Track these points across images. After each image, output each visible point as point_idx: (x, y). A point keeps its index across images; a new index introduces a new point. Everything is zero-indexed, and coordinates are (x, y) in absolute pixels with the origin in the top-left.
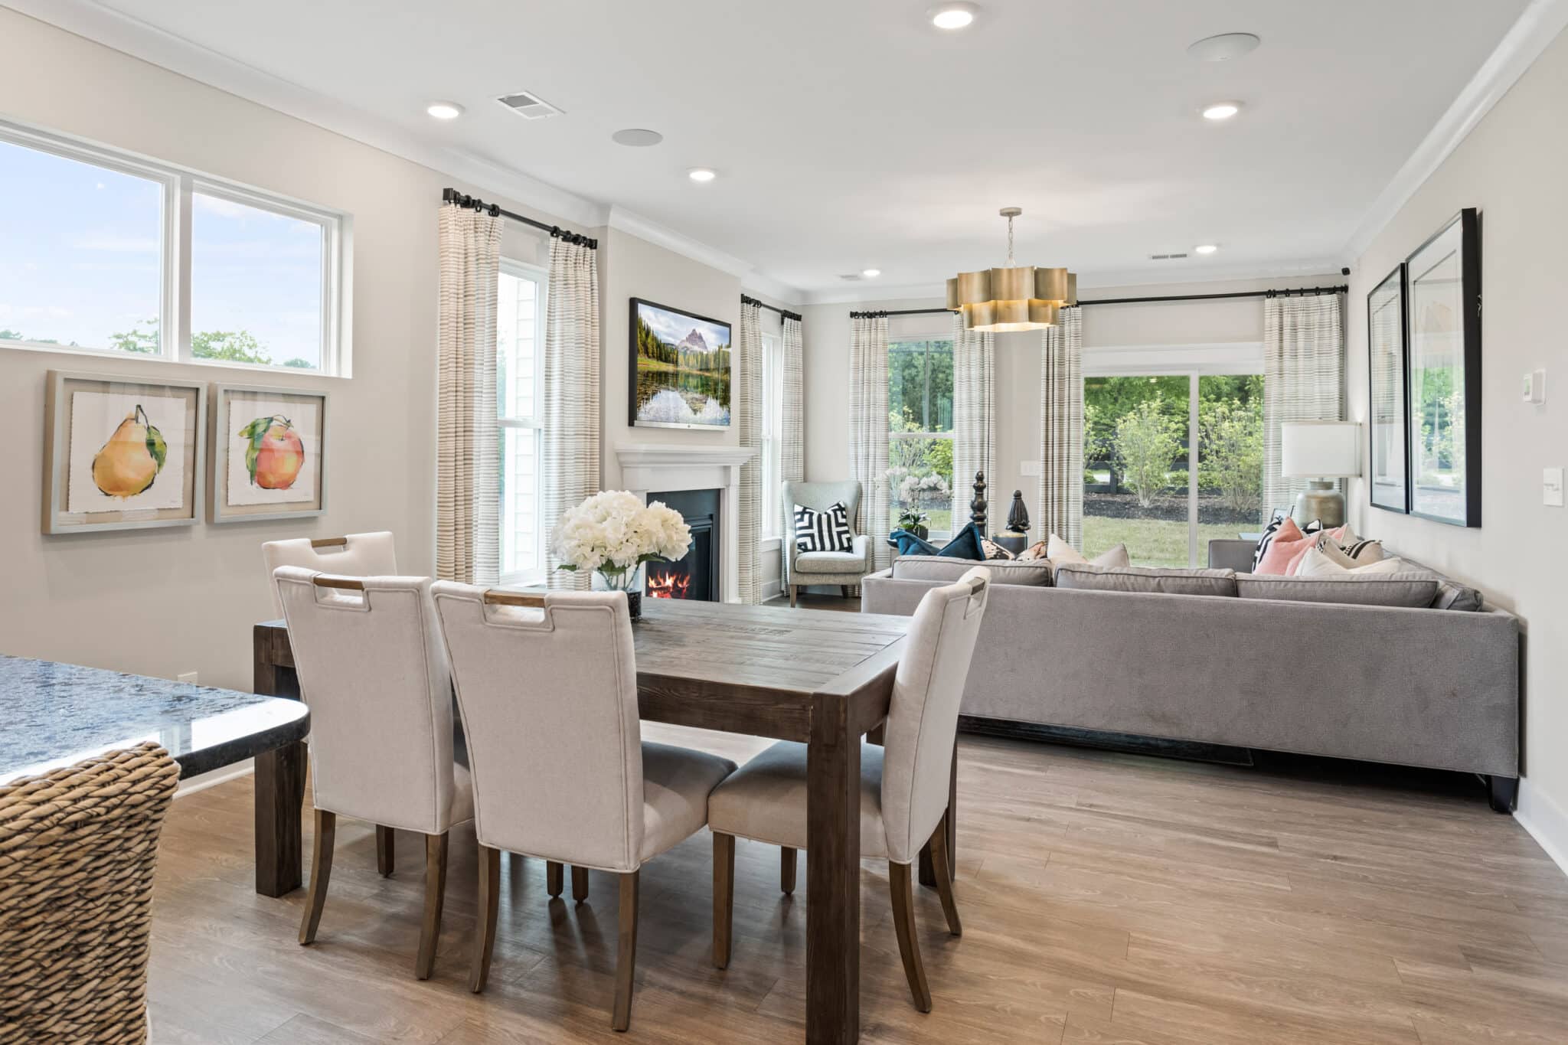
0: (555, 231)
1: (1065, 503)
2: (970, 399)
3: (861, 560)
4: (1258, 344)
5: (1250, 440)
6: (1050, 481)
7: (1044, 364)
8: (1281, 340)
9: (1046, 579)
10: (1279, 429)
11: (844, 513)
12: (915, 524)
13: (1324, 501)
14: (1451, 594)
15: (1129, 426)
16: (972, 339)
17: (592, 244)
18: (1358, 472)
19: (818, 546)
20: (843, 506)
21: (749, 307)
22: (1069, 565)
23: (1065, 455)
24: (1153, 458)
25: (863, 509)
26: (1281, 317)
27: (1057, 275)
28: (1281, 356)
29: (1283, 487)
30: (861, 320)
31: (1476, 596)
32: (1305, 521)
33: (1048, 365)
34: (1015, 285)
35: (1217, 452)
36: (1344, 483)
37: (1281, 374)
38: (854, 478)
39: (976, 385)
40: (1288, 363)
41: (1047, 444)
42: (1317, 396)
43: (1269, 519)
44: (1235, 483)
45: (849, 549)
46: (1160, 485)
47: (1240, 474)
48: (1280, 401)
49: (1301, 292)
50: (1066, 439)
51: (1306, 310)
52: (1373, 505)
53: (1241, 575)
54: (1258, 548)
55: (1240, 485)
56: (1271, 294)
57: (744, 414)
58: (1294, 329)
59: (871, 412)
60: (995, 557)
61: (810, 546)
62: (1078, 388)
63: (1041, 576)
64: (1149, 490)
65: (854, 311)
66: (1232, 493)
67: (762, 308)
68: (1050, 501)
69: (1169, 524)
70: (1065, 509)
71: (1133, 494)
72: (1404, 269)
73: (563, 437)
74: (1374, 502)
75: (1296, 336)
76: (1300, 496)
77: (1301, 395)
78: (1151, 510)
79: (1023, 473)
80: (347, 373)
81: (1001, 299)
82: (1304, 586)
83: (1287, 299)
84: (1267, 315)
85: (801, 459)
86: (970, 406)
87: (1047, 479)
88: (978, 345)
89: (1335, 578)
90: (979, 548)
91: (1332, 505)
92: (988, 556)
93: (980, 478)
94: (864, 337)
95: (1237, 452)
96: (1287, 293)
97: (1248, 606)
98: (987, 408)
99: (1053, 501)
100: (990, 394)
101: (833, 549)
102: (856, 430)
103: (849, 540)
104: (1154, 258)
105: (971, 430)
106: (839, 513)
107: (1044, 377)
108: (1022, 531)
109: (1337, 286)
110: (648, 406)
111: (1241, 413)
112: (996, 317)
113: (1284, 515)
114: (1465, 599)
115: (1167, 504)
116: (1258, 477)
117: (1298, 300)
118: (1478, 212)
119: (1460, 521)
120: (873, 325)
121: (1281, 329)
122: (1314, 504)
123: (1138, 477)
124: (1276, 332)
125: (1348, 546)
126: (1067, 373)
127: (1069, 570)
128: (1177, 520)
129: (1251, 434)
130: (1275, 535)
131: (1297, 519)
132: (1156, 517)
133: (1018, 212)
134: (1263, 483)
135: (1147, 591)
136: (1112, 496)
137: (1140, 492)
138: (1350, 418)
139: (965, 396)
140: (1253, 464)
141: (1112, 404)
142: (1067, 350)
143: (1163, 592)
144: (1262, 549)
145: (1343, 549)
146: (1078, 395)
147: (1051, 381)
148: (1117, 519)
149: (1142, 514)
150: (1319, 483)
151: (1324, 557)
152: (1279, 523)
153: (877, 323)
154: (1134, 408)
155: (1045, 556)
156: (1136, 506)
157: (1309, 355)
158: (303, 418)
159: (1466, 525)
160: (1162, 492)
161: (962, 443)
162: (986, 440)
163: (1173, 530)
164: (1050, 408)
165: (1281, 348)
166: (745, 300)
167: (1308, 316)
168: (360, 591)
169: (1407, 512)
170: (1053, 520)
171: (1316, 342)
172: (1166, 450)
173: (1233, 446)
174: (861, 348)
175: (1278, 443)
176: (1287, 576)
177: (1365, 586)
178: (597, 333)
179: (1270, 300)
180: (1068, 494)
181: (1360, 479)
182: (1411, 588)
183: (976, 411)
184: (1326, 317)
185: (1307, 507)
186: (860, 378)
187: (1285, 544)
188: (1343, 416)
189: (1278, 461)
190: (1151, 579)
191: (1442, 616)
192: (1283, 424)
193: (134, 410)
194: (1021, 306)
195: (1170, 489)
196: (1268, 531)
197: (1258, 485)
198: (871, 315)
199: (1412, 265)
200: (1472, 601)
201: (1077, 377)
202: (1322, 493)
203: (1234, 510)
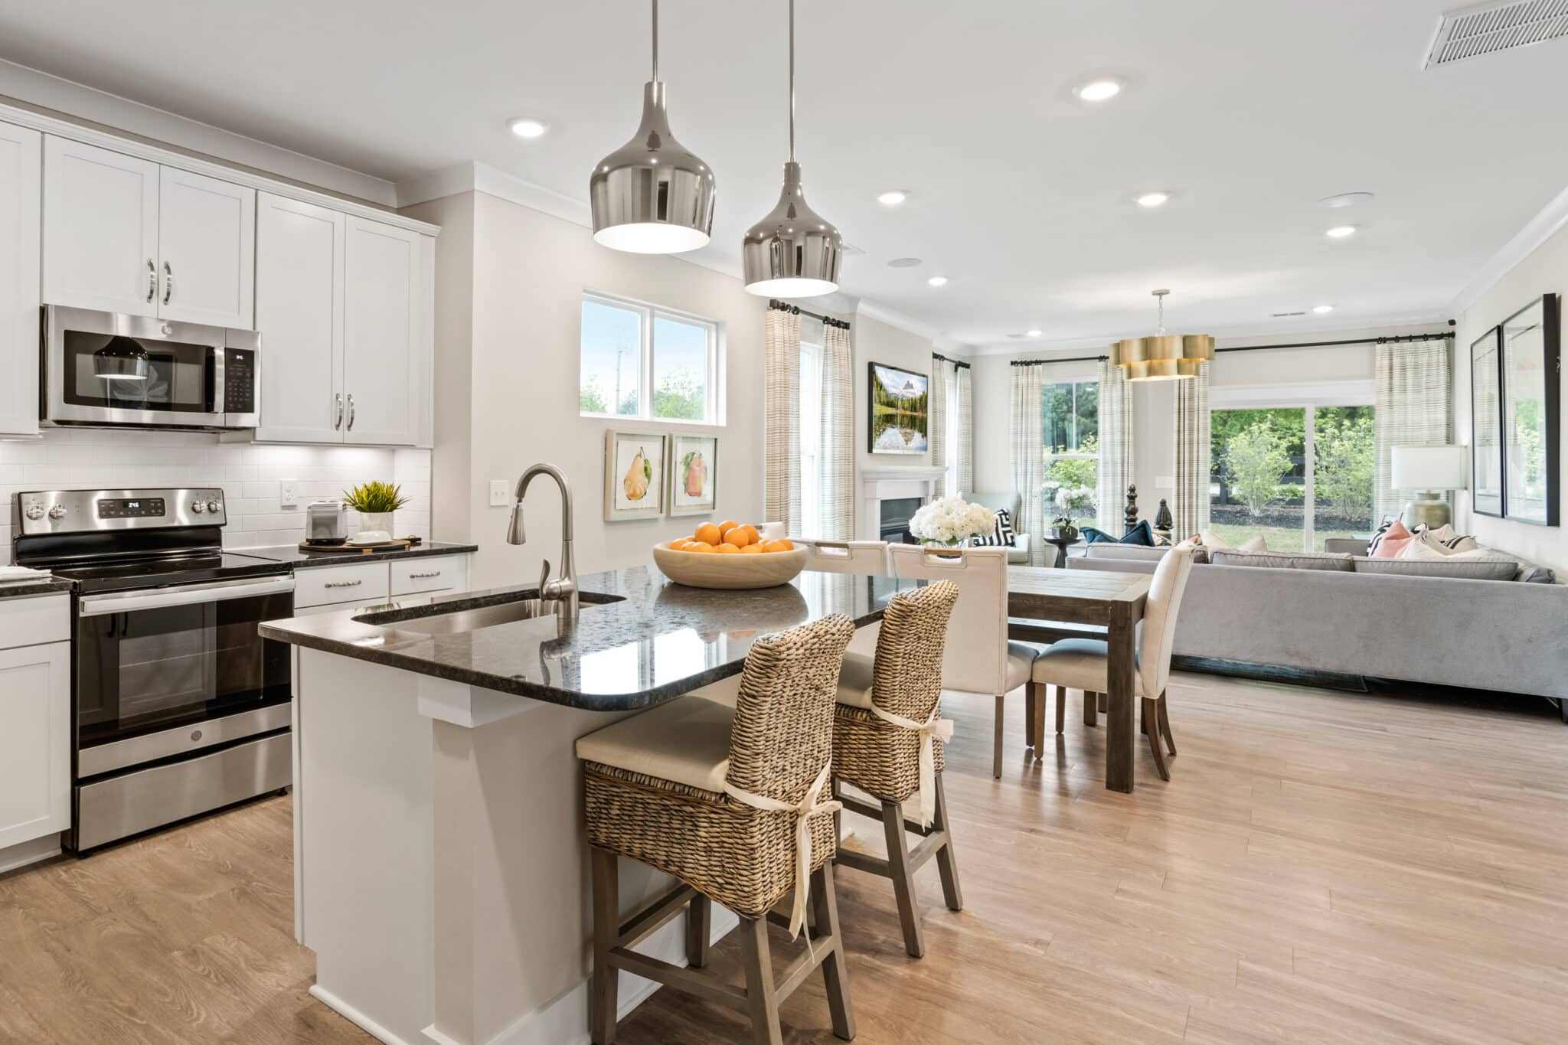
0: (826, 320)
1: (1194, 510)
2: (1112, 428)
3: (1025, 553)
4: (1370, 381)
5: (1360, 457)
6: (1182, 492)
7: (1176, 400)
8: (1391, 378)
9: (1203, 559)
10: (1388, 451)
11: (1008, 517)
12: (1067, 525)
13: (1430, 509)
14: (1529, 572)
15: (1238, 444)
16: (1114, 381)
17: (847, 326)
18: (1464, 486)
19: (988, 542)
20: (1006, 511)
21: (937, 361)
22: (1222, 550)
23: (1195, 472)
24: (1263, 472)
25: (1023, 514)
26: (1391, 359)
27: (1200, 341)
28: (1391, 390)
29: (1392, 498)
30: (1020, 367)
31: (1549, 574)
32: (1413, 525)
33: (1179, 401)
34: (1167, 348)
35: (1327, 468)
36: (1451, 494)
37: (1391, 405)
38: (1015, 489)
39: (1117, 417)
40: (1397, 396)
41: (1179, 463)
42: (1425, 423)
43: (1380, 523)
44: (1345, 495)
45: (1013, 544)
46: (1270, 496)
47: (1349, 487)
48: (1390, 427)
49: (1410, 338)
50: (1195, 459)
51: (1415, 353)
52: (1475, 512)
53: (1356, 558)
54: (1370, 546)
55: (1350, 497)
56: (1382, 340)
57: (935, 442)
58: (1404, 368)
59: (1029, 439)
60: (1161, 544)
61: (981, 542)
62: (1206, 418)
63: (1201, 557)
64: (1259, 500)
65: (1014, 360)
66: (1342, 503)
67: (945, 361)
68: (1182, 507)
69: (1279, 530)
70: (1194, 514)
71: (1242, 504)
72: (1500, 330)
73: (833, 461)
74: (1476, 509)
75: (1405, 374)
76: (1409, 505)
77: (1409, 423)
78: (1261, 518)
79: (1158, 486)
80: (723, 423)
81: (1155, 359)
82: (1407, 565)
83: (1396, 344)
84: (1378, 357)
85: (971, 476)
86: (1112, 433)
87: (1179, 491)
88: (1119, 387)
89: (1433, 560)
90: (1150, 538)
91: (1439, 512)
92: (1156, 543)
93: (1132, 490)
94: (1023, 380)
95: (1346, 467)
96: (1397, 339)
97: (1364, 578)
98: (1126, 435)
99: (1184, 509)
100: (1129, 423)
101: (1000, 544)
102: (1016, 453)
103: (1012, 537)
104: (1275, 315)
105: (1113, 453)
106: (1003, 516)
107: (1176, 410)
108: (1167, 530)
109: (1445, 333)
110: (880, 440)
111: (1352, 433)
112: (1151, 371)
113: (1393, 520)
114: (1541, 575)
115: (1276, 513)
116: (1369, 490)
117: (1407, 345)
118: (1557, 296)
119: (1542, 522)
120: (1030, 371)
121: (1391, 369)
122: (1422, 511)
123: (1249, 490)
124: (1386, 371)
125: (1447, 540)
126: (1196, 407)
127: (1222, 553)
128: (1287, 527)
129: (1361, 451)
130: (1384, 535)
131: (1406, 523)
132: (1266, 524)
133: (1167, 292)
134: (1375, 495)
135: (1283, 567)
136: (1222, 506)
137: (1251, 503)
138: (1456, 442)
139: (1108, 426)
140: (1364, 478)
141: (1221, 425)
142: (1196, 389)
143: (1295, 568)
144: (1373, 546)
145: (1442, 542)
146: (1205, 424)
147: (1182, 414)
148: (1229, 526)
149: (1253, 521)
150: (1426, 494)
151: (1426, 546)
152: (1389, 526)
153: (1033, 369)
154: (1244, 430)
155: (1201, 544)
156: (1247, 515)
157: (1417, 389)
158: (706, 451)
159: (1546, 524)
160: (1271, 503)
161: (1105, 463)
162: (1126, 460)
163: (1283, 536)
164: (1182, 435)
165: (1391, 384)
166: (935, 356)
167: (1416, 357)
168: (846, 549)
169: (1503, 517)
170: (1184, 523)
171: (1424, 379)
172: (1276, 466)
173: (1343, 462)
174: (1020, 389)
175: (1388, 463)
176: (1396, 558)
177: (1458, 565)
178: (851, 388)
179: (1380, 345)
180: (1197, 502)
181: (1465, 492)
182: (1495, 567)
183: (1118, 437)
184: (1434, 359)
185: (1415, 513)
186: (1020, 413)
187: (1394, 541)
188: (1450, 439)
189: (1388, 477)
190: (1286, 560)
191: (1519, 586)
192: (1392, 448)
193: (639, 450)
194: (1172, 364)
195: (1279, 500)
196: (1379, 532)
197: (1369, 497)
198: (1028, 363)
199: (1506, 326)
200: (1546, 576)
201: (1205, 410)
202: (1429, 502)
203: (1344, 519)
